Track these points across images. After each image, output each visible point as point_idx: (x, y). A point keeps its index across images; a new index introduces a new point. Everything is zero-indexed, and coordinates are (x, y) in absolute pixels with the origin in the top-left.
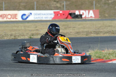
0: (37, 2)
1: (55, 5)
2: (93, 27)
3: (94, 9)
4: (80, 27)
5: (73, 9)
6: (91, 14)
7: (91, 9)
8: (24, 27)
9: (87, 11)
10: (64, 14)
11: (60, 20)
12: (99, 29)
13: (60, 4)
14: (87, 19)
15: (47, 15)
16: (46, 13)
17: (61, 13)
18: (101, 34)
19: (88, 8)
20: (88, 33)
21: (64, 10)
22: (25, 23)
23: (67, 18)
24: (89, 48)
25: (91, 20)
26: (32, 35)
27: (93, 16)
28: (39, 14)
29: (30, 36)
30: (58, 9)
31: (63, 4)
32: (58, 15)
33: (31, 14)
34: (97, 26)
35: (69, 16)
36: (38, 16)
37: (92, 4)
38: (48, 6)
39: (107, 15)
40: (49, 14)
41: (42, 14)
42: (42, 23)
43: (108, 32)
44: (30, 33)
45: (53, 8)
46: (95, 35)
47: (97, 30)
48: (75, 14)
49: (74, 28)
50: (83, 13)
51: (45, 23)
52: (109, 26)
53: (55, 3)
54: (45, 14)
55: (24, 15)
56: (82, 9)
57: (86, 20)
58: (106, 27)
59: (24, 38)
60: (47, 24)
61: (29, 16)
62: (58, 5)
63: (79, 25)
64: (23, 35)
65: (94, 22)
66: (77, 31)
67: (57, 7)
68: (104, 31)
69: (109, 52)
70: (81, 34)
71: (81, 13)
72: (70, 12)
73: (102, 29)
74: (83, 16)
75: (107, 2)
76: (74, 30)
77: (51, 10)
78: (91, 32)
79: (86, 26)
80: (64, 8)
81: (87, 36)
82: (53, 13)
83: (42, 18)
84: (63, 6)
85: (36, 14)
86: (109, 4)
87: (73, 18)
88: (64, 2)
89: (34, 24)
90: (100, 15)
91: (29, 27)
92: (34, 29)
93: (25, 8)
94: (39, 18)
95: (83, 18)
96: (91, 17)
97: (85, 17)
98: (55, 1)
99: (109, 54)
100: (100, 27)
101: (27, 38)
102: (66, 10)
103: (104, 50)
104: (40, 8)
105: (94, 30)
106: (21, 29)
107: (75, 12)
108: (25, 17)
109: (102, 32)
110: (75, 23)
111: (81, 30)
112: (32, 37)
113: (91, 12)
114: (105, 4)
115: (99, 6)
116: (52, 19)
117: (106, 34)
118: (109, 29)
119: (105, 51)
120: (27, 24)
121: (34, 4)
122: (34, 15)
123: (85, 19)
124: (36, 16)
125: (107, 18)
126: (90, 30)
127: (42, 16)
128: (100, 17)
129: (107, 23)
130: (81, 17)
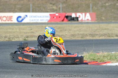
0: (33, 4)
1: (51, 8)
2: (89, 30)
3: (91, 12)
4: (76, 29)
5: (70, 12)
6: (88, 17)
7: (87, 12)
8: (19, 29)
9: (84, 14)
10: (60, 17)
11: (56, 22)
12: (95, 32)
13: (57, 6)
14: (83, 21)
15: (43, 17)
16: (42, 16)
17: (57, 16)
18: (97, 37)
19: (85, 11)
20: (83, 35)
21: (60, 12)
22: (20, 25)
23: (63, 21)
24: (84, 50)
25: (88, 23)
26: (27, 37)
27: (90, 19)
28: (34, 17)
29: (25, 38)
30: (54, 12)
31: (59, 6)
32: (54, 17)
33: (27, 16)
34: (93, 29)
35: (65, 18)
36: (33, 19)
37: (89, 7)
38: (44, 8)
39: (104, 18)
40: (45, 17)
41: (38, 17)
42: (38, 26)
43: (104, 35)
44: (25, 35)
45: (49, 11)
46: (91, 38)
47: (93, 33)
48: (71, 16)
49: (70, 31)
50: (80, 16)
51: (40, 25)
52: (106, 29)
53: (51, 5)
54: (40, 17)
55: (20, 17)
56: (79, 12)
57: (82, 23)
58: (102, 29)
59: (18, 40)
60: (42, 27)
61: (24, 18)
62: (55, 7)
63: (75, 28)
64: (17, 37)
65: (91, 25)
66: (73, 34)
67: (53, 9)
68: (100, 34)
69: (103, 55)
70: (77, 36)
71: (78, 16)
72: (66, 15)
73: (98, 32)
74: (79, 19)
75: (104, 5)
76: (70, 32)
77: (47, 12)
78: (87, 35)
79: (82, 29)
80: (60, 10)
81: (82, 39)
82: (49, 15)
83: (38, 20)
84: (60, 8)
85: (32, 17)
86: (106, 7)
87: (69, 21)
88: (60, 5)
89: (29, 26)
90: (96, 18)
91: (24, 29)
92: (29, 31)
93: (21, 10)
94: (34, 20)
95: (79, 21)
96: (88, 20)
97: (82, 20)
98: (51, 4)
99: (104, 56)
100: (96, 30)
101: (22, 40)
102: (62, 12)
103: (98, 53)
104: (36, 10)
105: (90, 33)
106: (16, 31)
107: (72, 14)
108: (20, 19)
109: (97, 35)
110: (70, 25)
111: (77, 32)
112: (26, 39)
113: (88, 14)
114: (102, 6)
115: (96, 8)
116: (48, 21)
117: (102, 37)
118: (105, 32)
119: (100, 54)
120: (22, 26)
121: (30, 6)
122: (30, 17)
123: (81, 21)
124: (32, 19)
125: (103, 21)
126: (86, 33)
127: (38, 18)
128: (96, 20)
129: (103, 26)
130: (78, 20)
